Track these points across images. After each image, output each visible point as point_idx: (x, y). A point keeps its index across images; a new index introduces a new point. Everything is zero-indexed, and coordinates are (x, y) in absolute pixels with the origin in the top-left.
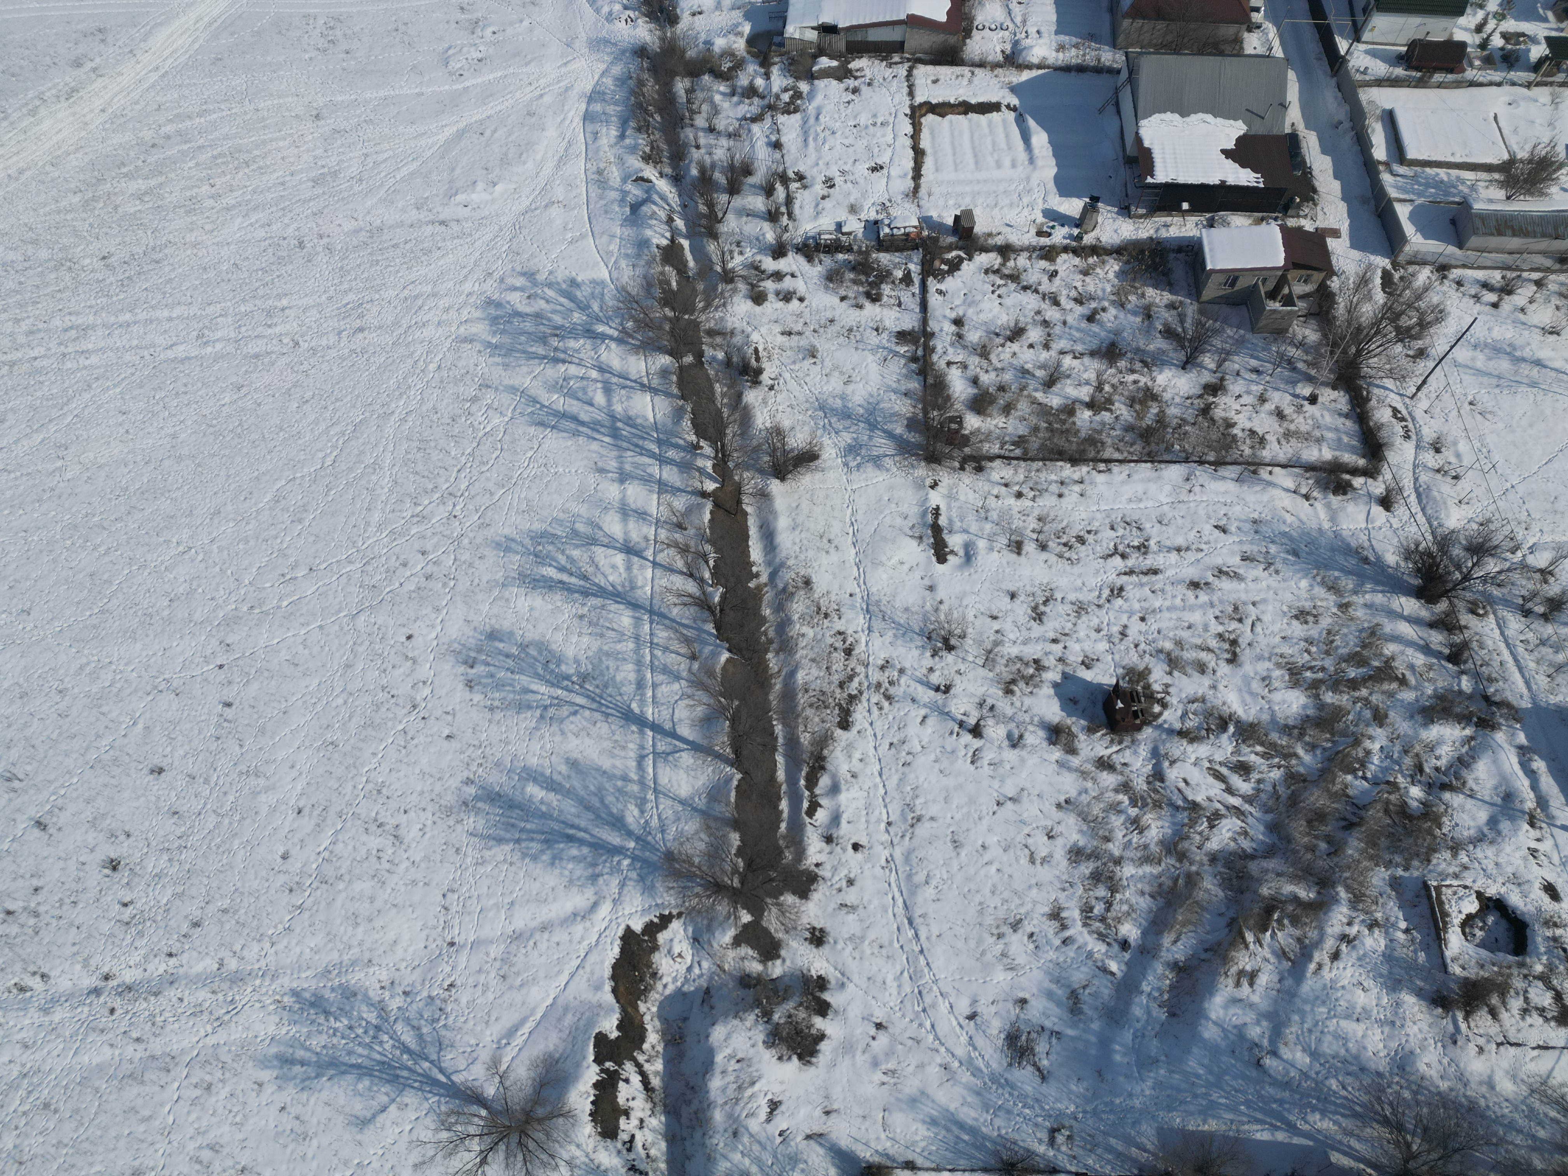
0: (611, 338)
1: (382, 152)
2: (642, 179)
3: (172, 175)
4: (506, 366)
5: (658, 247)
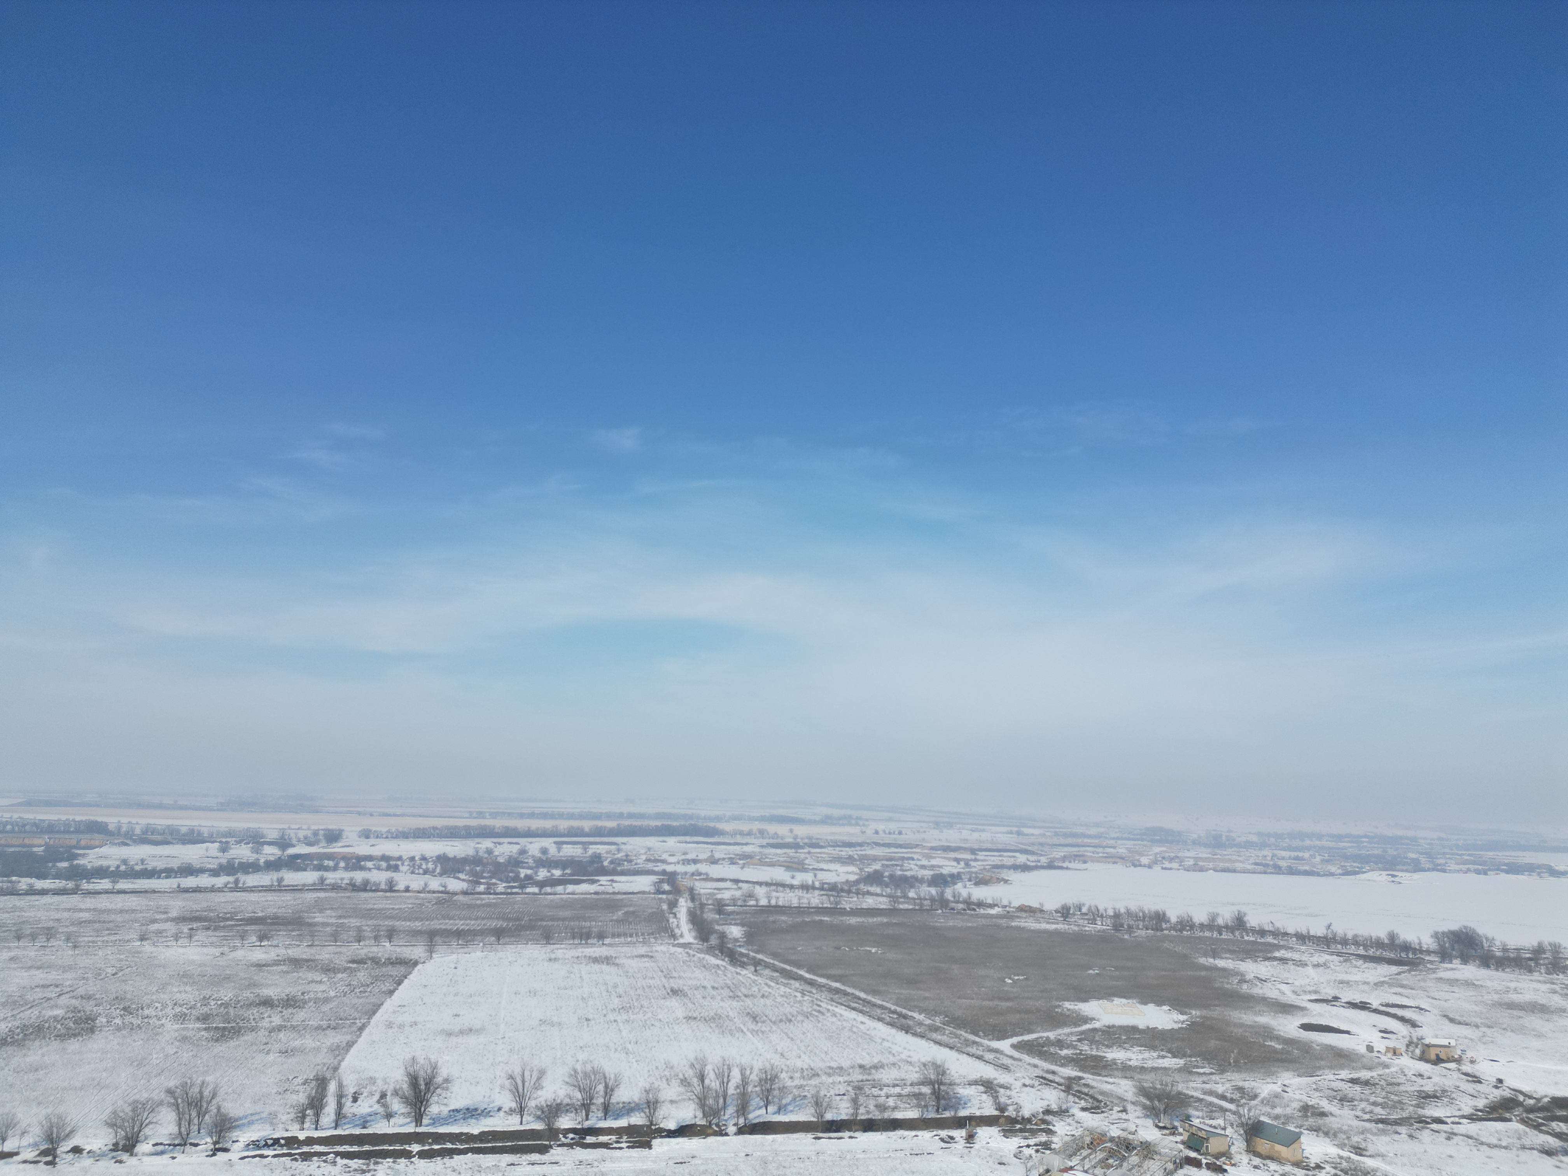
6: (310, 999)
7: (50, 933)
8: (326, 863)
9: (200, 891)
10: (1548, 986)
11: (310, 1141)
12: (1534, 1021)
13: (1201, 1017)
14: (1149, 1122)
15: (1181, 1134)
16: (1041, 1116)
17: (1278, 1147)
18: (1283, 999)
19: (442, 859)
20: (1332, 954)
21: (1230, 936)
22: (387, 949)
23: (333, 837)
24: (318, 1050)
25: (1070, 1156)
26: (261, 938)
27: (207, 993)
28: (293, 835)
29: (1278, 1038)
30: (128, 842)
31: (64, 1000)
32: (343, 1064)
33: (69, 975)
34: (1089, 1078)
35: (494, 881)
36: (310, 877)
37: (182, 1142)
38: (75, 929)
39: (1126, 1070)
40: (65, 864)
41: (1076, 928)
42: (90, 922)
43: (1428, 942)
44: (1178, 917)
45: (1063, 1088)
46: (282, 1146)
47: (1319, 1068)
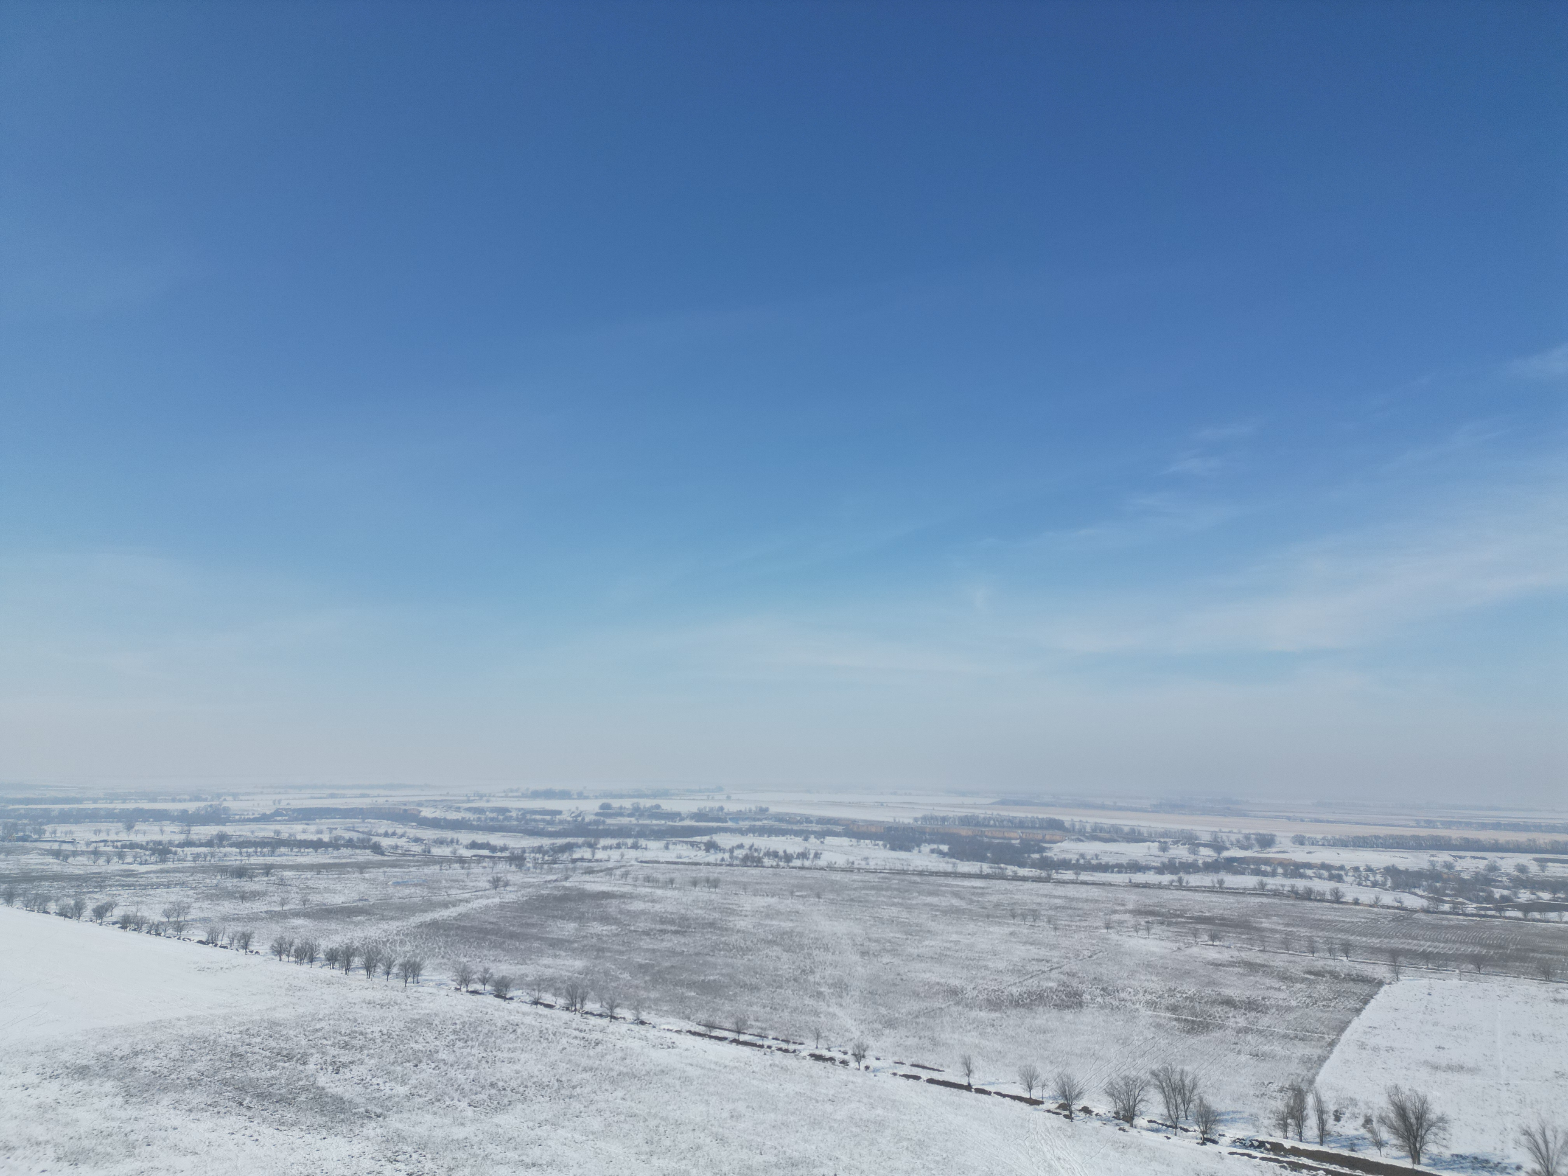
6: (1272, 1006)
7: (1035, 915)
8: (1263, 868)
9: (1149, 887)
11: (1295, 1151)
19: (1391, 871)
22: (1343, 964)
23: (1266, 842)
24: (1289, 1059)
26: (1213, 938)
27: (1172, 984)
28: (1225, 838)
30: (1082, 838)
31: (1054, 974)
32: (1319, 1079)
33: (1055, 953)
35: (1460, 900)
36: (1249, 881)
37: (1172, 1125)
38: (1053, 913)
40: (1036, 856)
42: (1064, 908)
46: (1268, 1150)
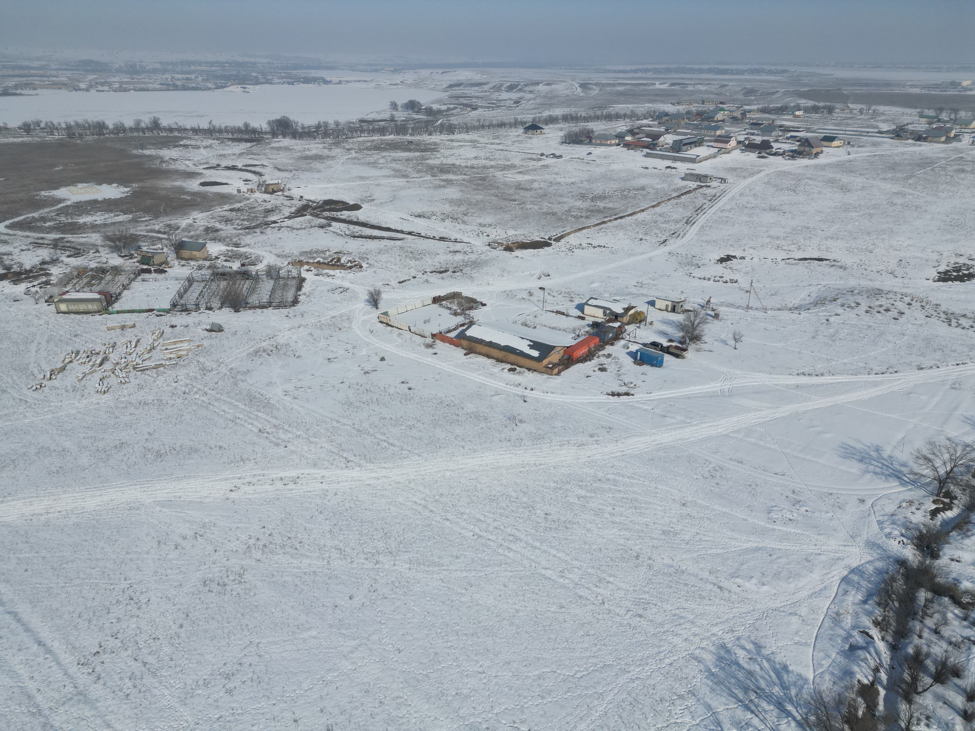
0: (794, 719)
1: (707, 536)
2: (867, 634)
3: (599, 496)
4: (712, 690)
5: (859, 681)
10: (323, 145)
12: (316, 165)
13: (139, 187)
14: (115, 255)
15: (136, 257)
16: (39, 266)
17: (194, 253)
18: (188, 170)
20: (214, 139)
21: (151, 134)
25: (65, 286)
29: (187, 193)
34: (69, 237)
39: (94, 227)
41: (39, 139)
43: (265, 127)
44: (114, 125)
45: (51, 246)
47: (213, 206)
